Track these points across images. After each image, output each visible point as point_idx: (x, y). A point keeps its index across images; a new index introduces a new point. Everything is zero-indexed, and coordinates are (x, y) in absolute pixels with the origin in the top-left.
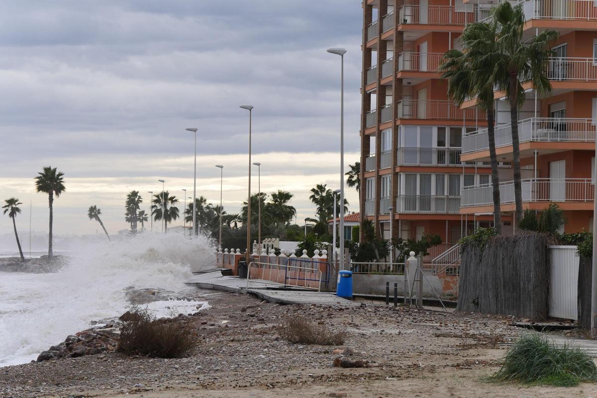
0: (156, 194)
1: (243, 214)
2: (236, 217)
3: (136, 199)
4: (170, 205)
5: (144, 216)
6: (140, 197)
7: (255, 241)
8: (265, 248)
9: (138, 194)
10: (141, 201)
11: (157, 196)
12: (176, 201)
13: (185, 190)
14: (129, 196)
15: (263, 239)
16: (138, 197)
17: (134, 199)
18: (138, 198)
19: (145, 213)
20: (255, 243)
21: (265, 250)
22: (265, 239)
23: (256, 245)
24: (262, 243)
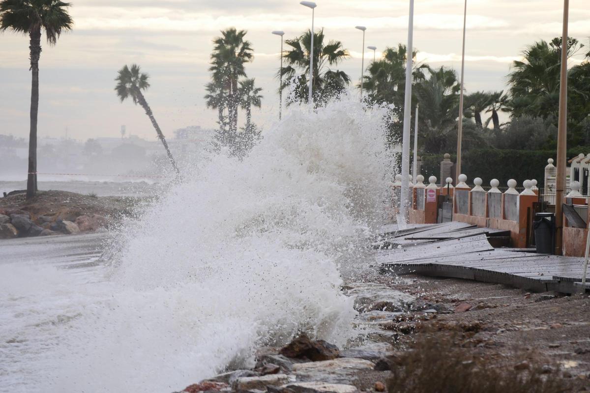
0: (292, 38)
1: (514, 90)
2: (495, 98)
3: (238, 51)
4: (325, 66)
5: (251, 94)
6: (246, 45)
7: (550, 160)
8: (576, 178)
9: (244, 39)
10: (249, 56)
11: (295, 44)
12: (341, 53)
13: (363, 29)
14: (219, 41)
15: (571, 156)
16: (241, 46)
17: (232, 51)
18: (243, 49)
19: (256, 86)
20: (550, 166)
21: (579, 183)
22: (576, 155)
23: (551, 169)
24: (569, 165)
